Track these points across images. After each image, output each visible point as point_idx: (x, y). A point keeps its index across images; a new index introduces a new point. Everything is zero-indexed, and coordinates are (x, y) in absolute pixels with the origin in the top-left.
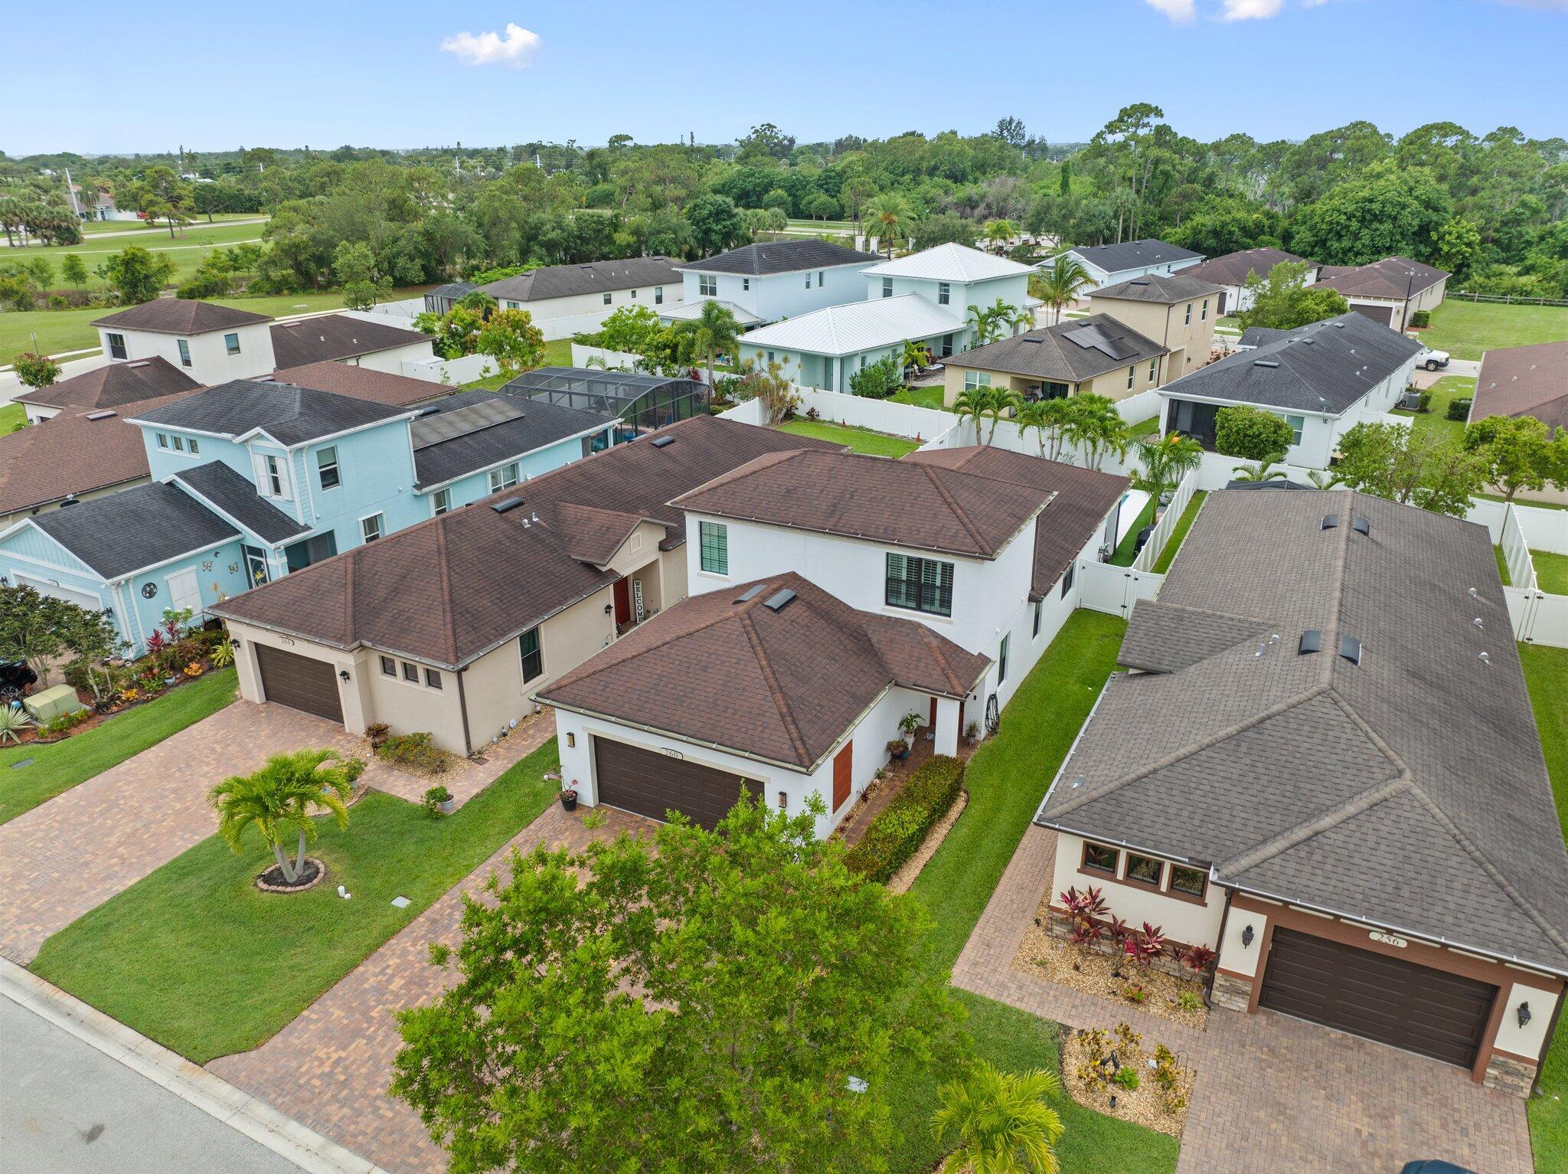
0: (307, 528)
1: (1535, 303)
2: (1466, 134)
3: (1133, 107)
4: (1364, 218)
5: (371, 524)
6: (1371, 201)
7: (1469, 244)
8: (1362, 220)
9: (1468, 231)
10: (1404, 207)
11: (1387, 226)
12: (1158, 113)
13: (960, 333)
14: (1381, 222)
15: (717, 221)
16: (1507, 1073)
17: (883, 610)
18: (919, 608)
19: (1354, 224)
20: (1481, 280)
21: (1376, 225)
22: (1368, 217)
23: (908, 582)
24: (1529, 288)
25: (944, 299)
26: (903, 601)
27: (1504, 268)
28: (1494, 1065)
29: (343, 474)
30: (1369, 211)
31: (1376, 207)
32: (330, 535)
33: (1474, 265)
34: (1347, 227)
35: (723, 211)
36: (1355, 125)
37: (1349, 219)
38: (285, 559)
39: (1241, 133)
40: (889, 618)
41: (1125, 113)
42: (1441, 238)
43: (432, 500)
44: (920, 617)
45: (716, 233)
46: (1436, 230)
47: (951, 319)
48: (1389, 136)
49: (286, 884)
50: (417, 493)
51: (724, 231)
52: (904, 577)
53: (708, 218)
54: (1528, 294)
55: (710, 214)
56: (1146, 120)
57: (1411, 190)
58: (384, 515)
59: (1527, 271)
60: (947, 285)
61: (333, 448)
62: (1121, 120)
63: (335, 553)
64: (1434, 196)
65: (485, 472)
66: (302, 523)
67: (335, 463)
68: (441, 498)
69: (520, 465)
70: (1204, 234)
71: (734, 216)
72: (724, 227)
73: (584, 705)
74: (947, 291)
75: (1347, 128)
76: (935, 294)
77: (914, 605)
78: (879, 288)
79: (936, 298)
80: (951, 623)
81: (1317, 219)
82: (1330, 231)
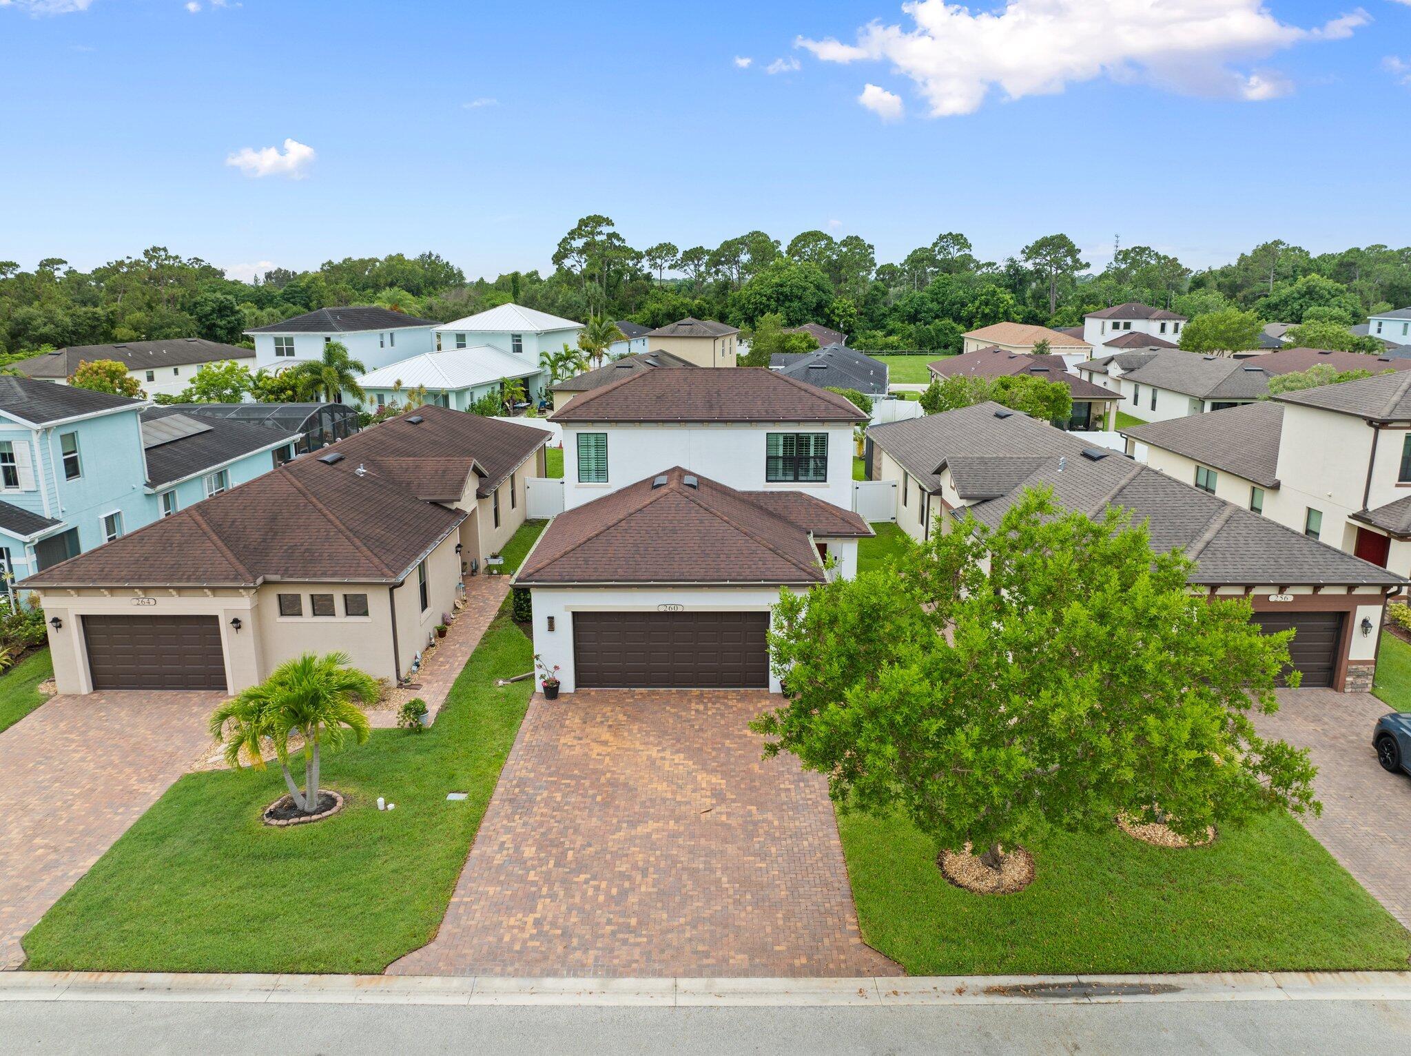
0: (55, 522)
1: (902, 354)
2: (829, 239)
3: (588, 218)
4: (778, 298)
5: (111, 521)
6: (781, 286)
7: (851, 316)
8: (778, 300)
9: (849, 306)
10: (805, 289)
11: (796, 304)
12: (609, 222)
13: (535, 376)
14: (791, 301)
15: (222, 317)
16: (1358, 676)
17: (765, 486)
18: (796, 480)
19: (773, 303)
20: (863, 340)
21: (787, 304)
22: (782, 298)
23: (784, 458)
24: (896, 344)
25: (518, 349)
26: (780, 477)
27: (874, 332)
28: (1350, 673)
29: (85, 464)
30: (782, 293)
31: (786, 290)
32: (73, 532)
33: (856, 330)
34: (768, 306)
35: (226, 308)
36: (753, 233)
37: (768, 300)
38: (34, 557)
39: (667, 242)
40: (772, 493)
41: (583, 223)
42: (833, 312)
43: (161, 500)
44: (799, 486)
45: (221, 328)
46: (827, 306)
47: (526, 364)
48: (778, 242)
49: (304, 813)
50: (149, 491)
51: (229, 326)
52: (781, 454)
53: (211, 314)
54: (897, 348)
55: (213, 311)
56: (599, 230)
57: (806, 277)
58: (123, 515)
59: (890, 333)
60: (520, 336)
61: (73, 434)
62: (579, 227)
63: (79, 553)
64: (821, 282)
65: (201, 477)
66: (48, 516)
67: (74, 452)
68: (168, 497)
69: (229, 471)
70: (660, 316)
71: (238, 312)
72: (229, 322)
73: (575, 578)
74: (520, 341)
75: (748, 236)
76: (508, 344)
77: (791, 478)
78: (454, 342)
79: (510, 349)
80: (828, 486)
81: (744, 301)
82: (756, 309)
